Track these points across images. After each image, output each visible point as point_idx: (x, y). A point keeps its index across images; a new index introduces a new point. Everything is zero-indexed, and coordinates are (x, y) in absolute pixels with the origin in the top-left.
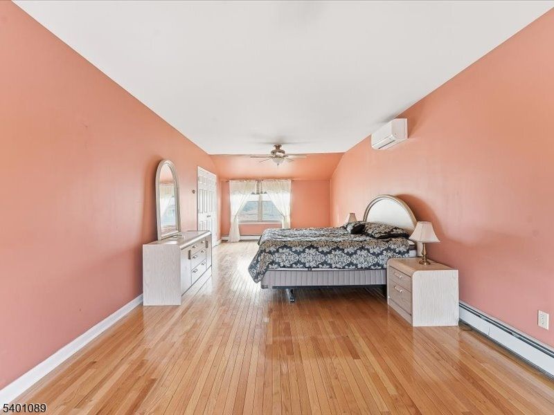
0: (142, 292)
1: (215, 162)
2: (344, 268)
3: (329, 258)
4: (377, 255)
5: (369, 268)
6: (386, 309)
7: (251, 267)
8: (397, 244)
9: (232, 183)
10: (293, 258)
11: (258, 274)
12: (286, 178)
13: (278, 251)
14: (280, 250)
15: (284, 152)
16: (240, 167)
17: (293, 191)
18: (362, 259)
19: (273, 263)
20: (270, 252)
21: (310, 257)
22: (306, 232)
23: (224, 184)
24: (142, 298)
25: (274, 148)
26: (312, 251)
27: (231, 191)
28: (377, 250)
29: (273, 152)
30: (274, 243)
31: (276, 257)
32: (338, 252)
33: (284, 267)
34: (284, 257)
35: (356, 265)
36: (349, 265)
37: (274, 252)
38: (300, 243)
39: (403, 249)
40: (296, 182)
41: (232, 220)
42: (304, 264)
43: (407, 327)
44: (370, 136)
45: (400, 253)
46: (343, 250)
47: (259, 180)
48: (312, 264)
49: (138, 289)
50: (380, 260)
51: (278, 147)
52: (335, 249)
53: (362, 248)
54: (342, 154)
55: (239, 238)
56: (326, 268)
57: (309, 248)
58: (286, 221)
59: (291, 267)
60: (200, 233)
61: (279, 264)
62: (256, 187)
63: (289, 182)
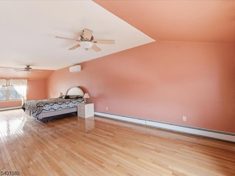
2: (66, 108)
3: (61, 106)
5: (73, 107)
7: (34, 112)
8: (79, 100)
10: (50, 107)
13: (44, 106)
14: (45, 105)
17: (28, 84)
18: (71, 105)
19: (43, 110)
20: (41, 106)
26: (56, 104)
28: (75, 102)
29: (26, 68)
31: (44, 108)
33: (47, 110)
34: (47, 107)
35: (69, 107)
36: (67, 107)
37: (43, 106)
39: (81, 101)
42: (54, 109)
46: (65, 103)
48: (56, 108)
50: (76, 104)
51: (28, 66)
53: (71, 102)
56: (61, 109)
59: (49, 110)
61: (45, 110)
62: (5, 82)
63: (26, 80)
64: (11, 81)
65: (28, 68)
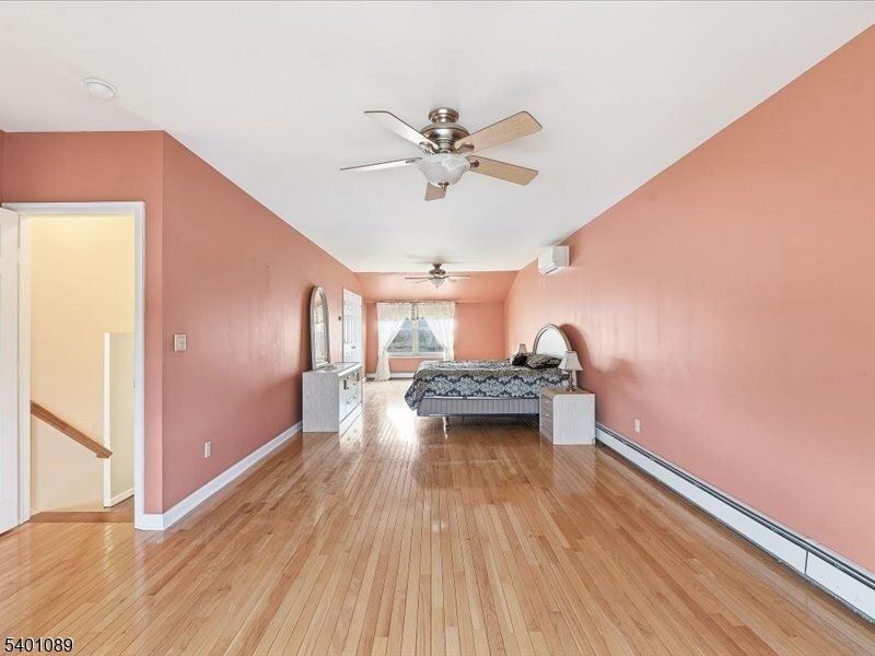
0: (301, 419)
1: (361, 282)
2: (498, 396)
3: (483, 387)
4: (531, 384)
5: (523, 397)
6: (538, 437)
7: (407, 396)
8: (549, 374)
9: (381, 307)
10: (449, 386)
11: (415, 402)
12: (449, 300)
13: (433, 380)
14: (436, 379)
15: (444, 273)
16: (390, 287)
17: (458, 316)
18: (515, 388)
19: (429, 390)
20: (426, 381)
21: (465, 386)
22: (466, 364)
23: (370, 307)
24: (302, 425)
25: (433, 268)
26: (467, 380)
27: (379, 316)
28: (531, 379)
29: (432, 272)
30: (430, 372)
31: (432, 386)
32: (493, 381)
33: (440, 395)
34: (440, 385)
35: (510, 394)
36: (502, 393)
37: (430, 381)
38: (456, 373)
39: (555, 378)
40: (462, 305)
41: (380, 354)
42: (459, 392)
43: (548, 444)
44: (536, 261)
45: (553, 382)
46: (497, 379)
47: (414, 302)
48: (467, 393)
49: (298, 416)
50: (534, 389)
51: (437, 266)
52: (489, 378)
53: (516, 377)
54: (515, 273)
55: (388, 375)
56: (480, 397)
57: (464, 376)
58: (448, 354)
59: (447, 394)
60: (347, 365)
61: (435, 392)
62: (410, 311)
63: (453, 305)
64: (421, 307)
65: (437, 272)
